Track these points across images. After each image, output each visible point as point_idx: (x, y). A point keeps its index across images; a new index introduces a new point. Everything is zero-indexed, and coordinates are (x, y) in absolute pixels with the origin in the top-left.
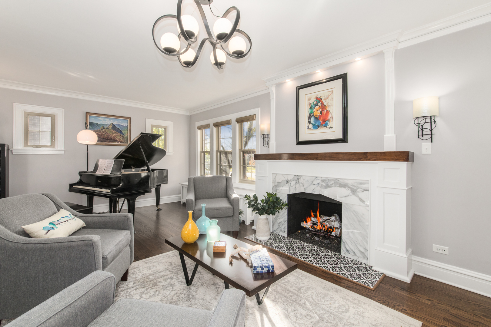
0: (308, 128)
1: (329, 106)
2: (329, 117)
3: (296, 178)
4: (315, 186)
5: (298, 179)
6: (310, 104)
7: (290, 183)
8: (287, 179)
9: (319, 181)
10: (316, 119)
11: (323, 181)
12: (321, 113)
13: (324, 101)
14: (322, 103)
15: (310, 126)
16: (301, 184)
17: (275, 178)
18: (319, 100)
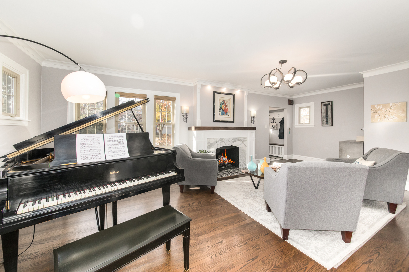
0: (219, 114)
1: (228, 106)
2: (228, 111)
3: (221, 139)
4: (229, 142)
5: (222, 140)
6: (220, 102)
7: (218, 142)
8: (216, 141)
9: (231, 140)
10: (223, 110)
11: (233, 139)
12: (225, 108)
13: (226, 103)
14: (225, 104)
15: (220, 113)
16: (223, 142)
17: (209, 141)
18: (224, 102)
